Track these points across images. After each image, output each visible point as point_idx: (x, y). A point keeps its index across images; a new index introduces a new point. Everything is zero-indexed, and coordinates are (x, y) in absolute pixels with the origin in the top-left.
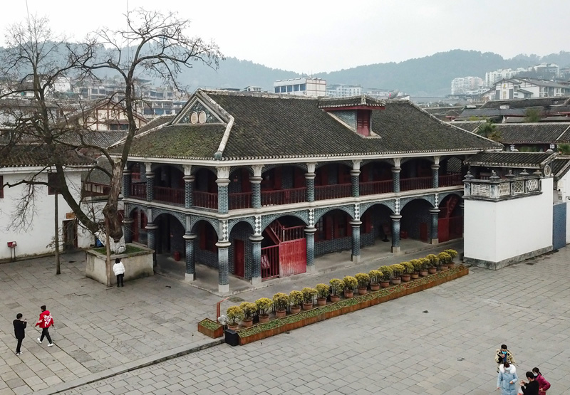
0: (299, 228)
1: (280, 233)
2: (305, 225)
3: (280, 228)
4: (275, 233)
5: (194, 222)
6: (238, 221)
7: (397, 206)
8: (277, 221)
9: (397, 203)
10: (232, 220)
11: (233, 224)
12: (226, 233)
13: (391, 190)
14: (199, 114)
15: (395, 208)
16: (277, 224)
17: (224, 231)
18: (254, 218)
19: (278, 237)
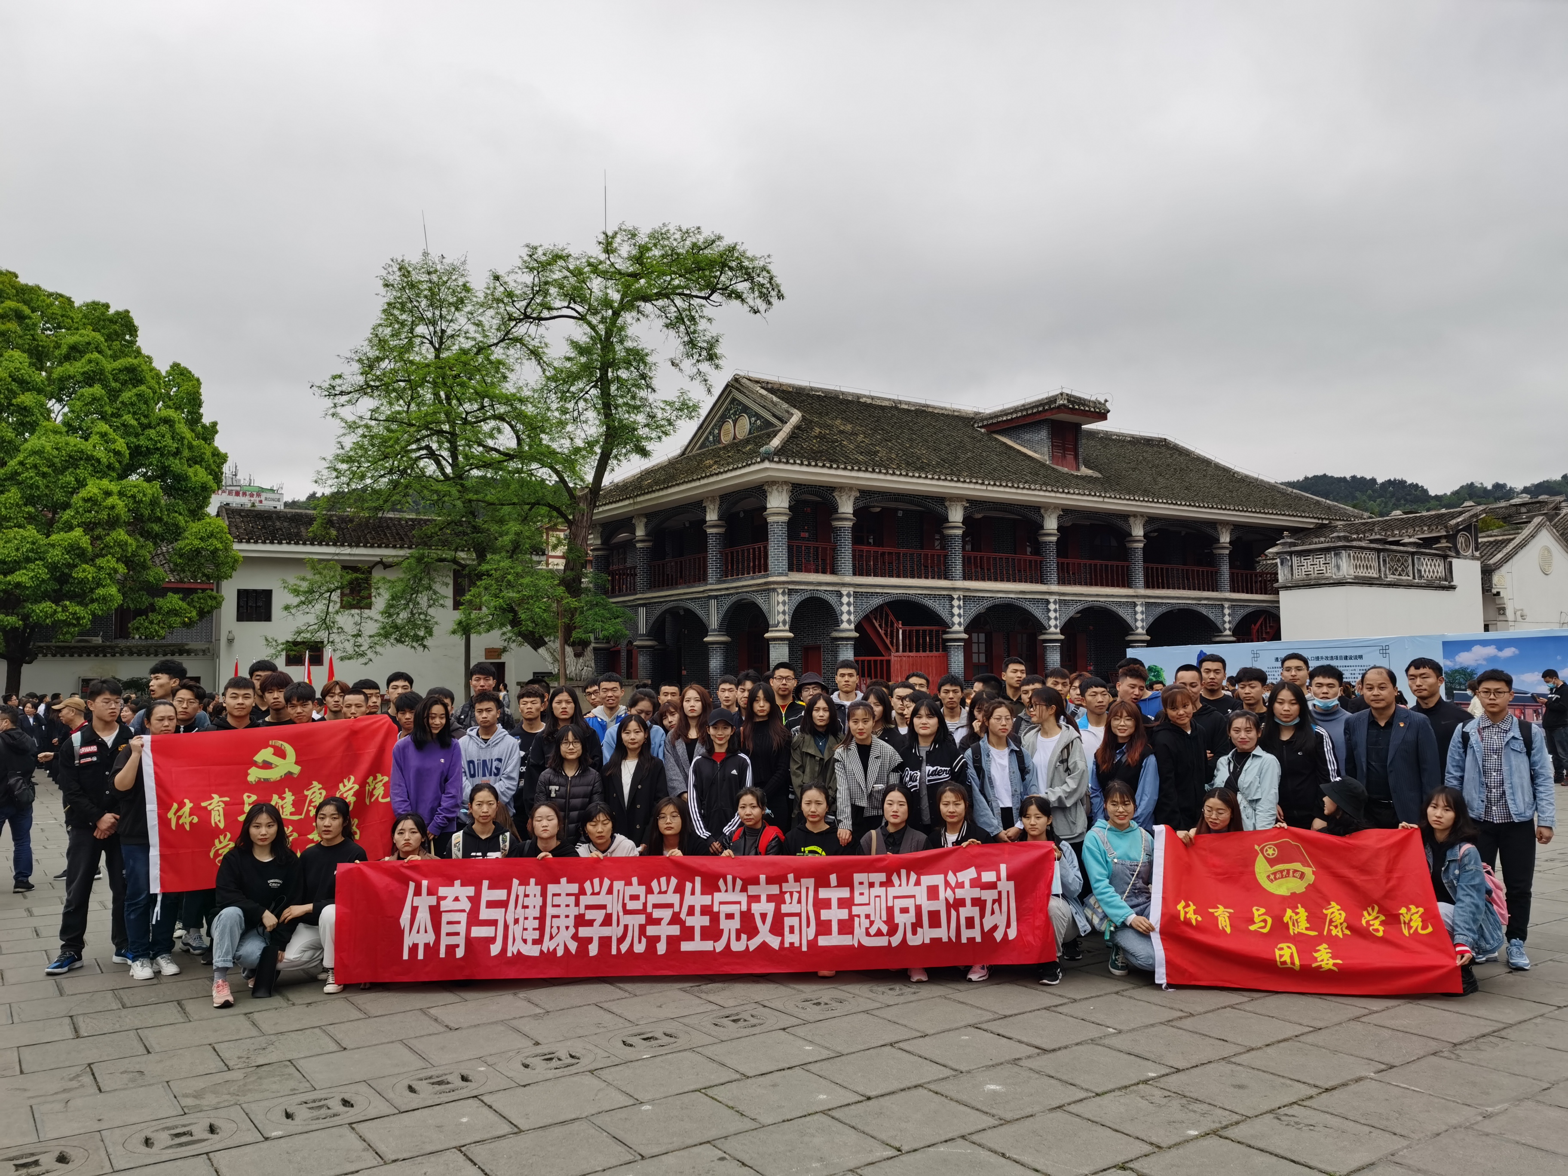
0: (931, 631)
1: (893, 635)
2: (944, 625)
3: (892, 624)
4: (882, 632)
5: (725, 608)
6: (807, 595)
7: (1139, 616)
8: (886, 608)
9: (1139, 609)
10: (796, 591)
11: (797, 599)
12: (784, 613)
13: (1126, 582)
14: (735, 422)
15: (1136, 620)
16: (887, 615)
17: (781, 608)
18: (840, 595)
19: (888, 642)
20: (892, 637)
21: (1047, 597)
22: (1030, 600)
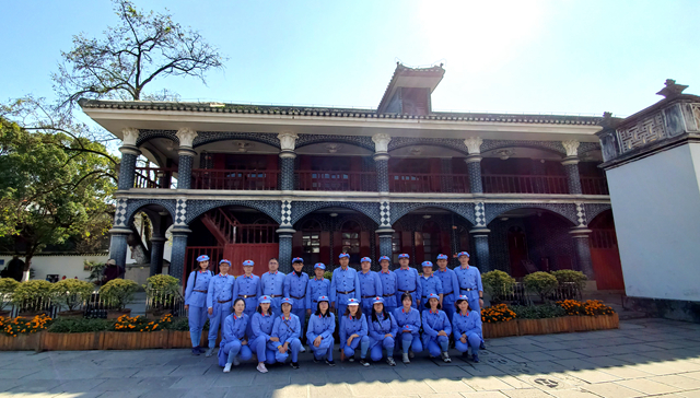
0: (263, 227)
2: (274, 223)
3: (227, 223)
4: (217, 229)
6: (146, 202)
8: (222, 212)
9: (478, 208)
11: (137, 206)
16: (223, 217)
18: (175, 202)
20: (227, 232)
21: (378, 200)
22: (361, 203)
